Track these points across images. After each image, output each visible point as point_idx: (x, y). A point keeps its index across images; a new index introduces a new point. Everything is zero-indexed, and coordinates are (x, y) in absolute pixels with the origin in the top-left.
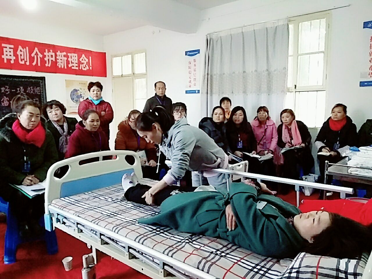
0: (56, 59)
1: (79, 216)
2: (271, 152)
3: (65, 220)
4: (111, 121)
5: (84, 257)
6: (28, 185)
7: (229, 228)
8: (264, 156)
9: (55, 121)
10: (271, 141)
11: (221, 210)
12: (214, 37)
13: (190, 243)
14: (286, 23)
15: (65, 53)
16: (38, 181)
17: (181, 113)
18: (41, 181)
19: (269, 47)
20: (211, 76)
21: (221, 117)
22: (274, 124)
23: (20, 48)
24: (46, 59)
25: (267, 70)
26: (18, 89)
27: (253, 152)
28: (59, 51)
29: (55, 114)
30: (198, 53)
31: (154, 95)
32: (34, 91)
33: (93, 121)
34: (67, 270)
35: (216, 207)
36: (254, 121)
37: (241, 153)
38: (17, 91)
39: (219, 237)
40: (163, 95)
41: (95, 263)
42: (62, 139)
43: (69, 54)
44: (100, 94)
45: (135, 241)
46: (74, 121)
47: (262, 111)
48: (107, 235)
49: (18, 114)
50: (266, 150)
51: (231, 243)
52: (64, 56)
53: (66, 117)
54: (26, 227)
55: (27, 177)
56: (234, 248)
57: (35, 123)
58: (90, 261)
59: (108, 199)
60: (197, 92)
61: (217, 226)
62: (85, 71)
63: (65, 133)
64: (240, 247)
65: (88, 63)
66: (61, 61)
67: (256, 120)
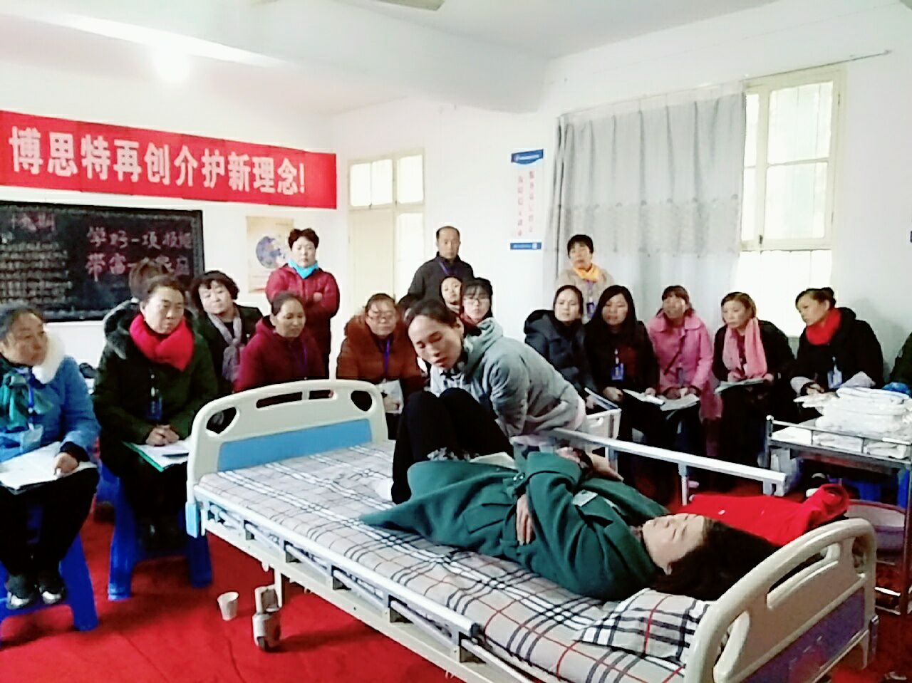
0: (227, 170)
1: (250, 506)
2: (694, 391)
3: (223, 516)
4: (334, 314)
5: (258, 592)
6: (156, 446)
7: (520, 538)
8: (678, 400)
9: (216, 315)
10: (697, 365)
11: (509, 505)
12: (575, 121)
13: (446, 565)
14: (739, 92)
15: (246, 158)
16: (178, 437)
17: (479, 302)
18: (182, 438)
19: (701, 145)
20: (569, 212)
21: (574, 309)
22: (702, 326)
23: (151, 147)
24: (205, 171)
25: (696, 200)
26: (145, 237)
27: (648, 390)
28: (233, 154)
29: (215, 299)
30: (540, 158)
31: (433, 256)
32: (178, 242)
33: (290, 316)
34: (226, 617)
35: (500, 499)
36: (657, 320)
37: (619, 392)
38: (142, 240)
39: (503, 557)
40: (454, 256)
41: (280, 604)
42: (229, 353)
43: (255, 160)
44: (314, 255)
45: (345, 555)
46: (255, 313)
47: (671, 296)
48: (297, 544)
49: (141, 304)
50: (683, 387)
51: (524, 569)
52: (245, 163)
53: (239, 307)
54: (149, 529)
55: (155, 430)
56: (527, 577)
57: (173, 321)
58: (269, 599)
59: (308, 478)
60: (535, 246)
61: (500, 536)
62: (287, 195)
63: (235, 341)
64: (540, 576)
65: (297, 179)
66: (237, 175)
67: (660, 318)
